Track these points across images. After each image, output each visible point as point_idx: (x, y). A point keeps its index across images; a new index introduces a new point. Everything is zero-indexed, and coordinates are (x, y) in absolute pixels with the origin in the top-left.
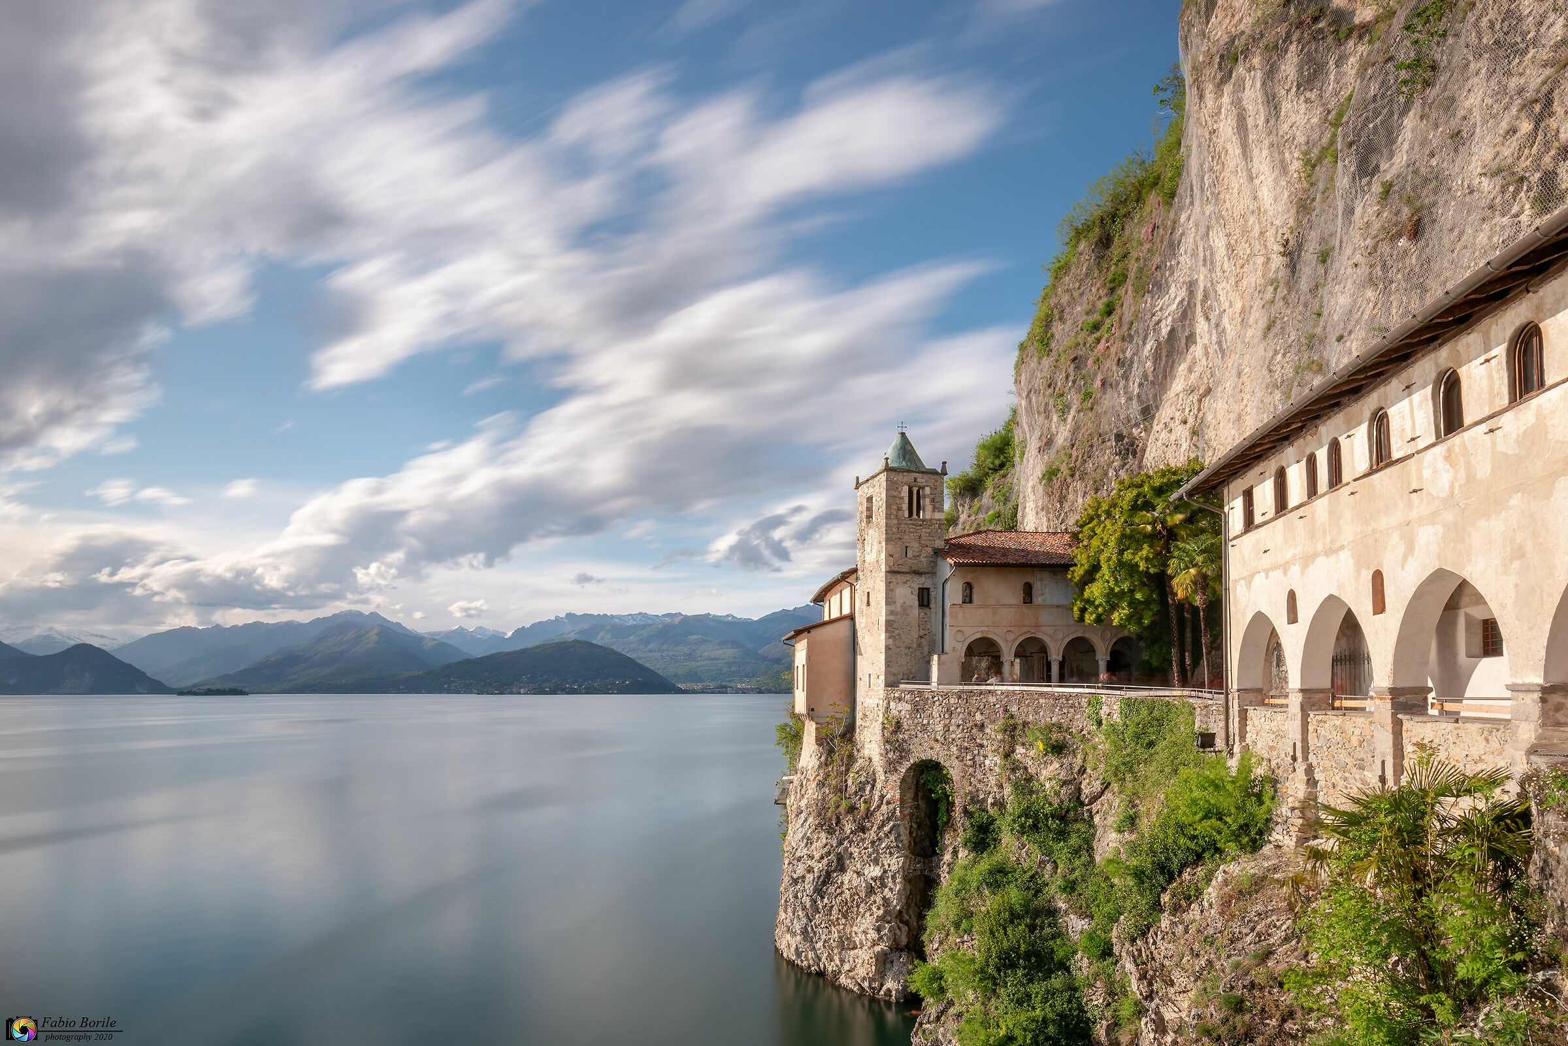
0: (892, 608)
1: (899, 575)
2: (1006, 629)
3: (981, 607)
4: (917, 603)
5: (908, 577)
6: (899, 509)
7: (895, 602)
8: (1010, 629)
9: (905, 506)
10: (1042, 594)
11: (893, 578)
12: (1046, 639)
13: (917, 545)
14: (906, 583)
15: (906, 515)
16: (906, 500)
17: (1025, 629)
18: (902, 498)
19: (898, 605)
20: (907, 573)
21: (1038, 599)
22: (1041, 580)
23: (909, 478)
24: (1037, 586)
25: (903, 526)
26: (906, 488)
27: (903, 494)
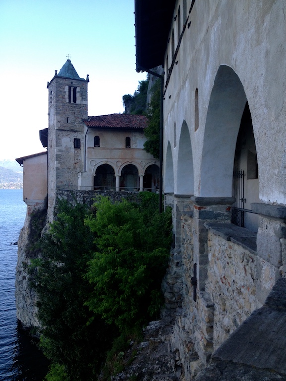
0: (60, 148)
1: (63, 132)
2: (117, 160)
3: (104, 149)
4: (73, 146)
5: (69, 133)
6: (63, 98)
7: (61, 146)
8: (119, 160)
9: (67, 96)
10: (135, 143)
11: (60, 133)
12: (137, 166)
13: (73, 117)
14: (67, 136)
15: (67, 101)
16: (67, 93)
17: (126, 160)
18: (65, 92)
19: (63, 147)
20: (68, 131)
21: (133, 146)
22: (135, 136)
23: (68, 82)
24: (132, 139)
25: (65, 107)
26: (67, 88)
27: (65, 90)
